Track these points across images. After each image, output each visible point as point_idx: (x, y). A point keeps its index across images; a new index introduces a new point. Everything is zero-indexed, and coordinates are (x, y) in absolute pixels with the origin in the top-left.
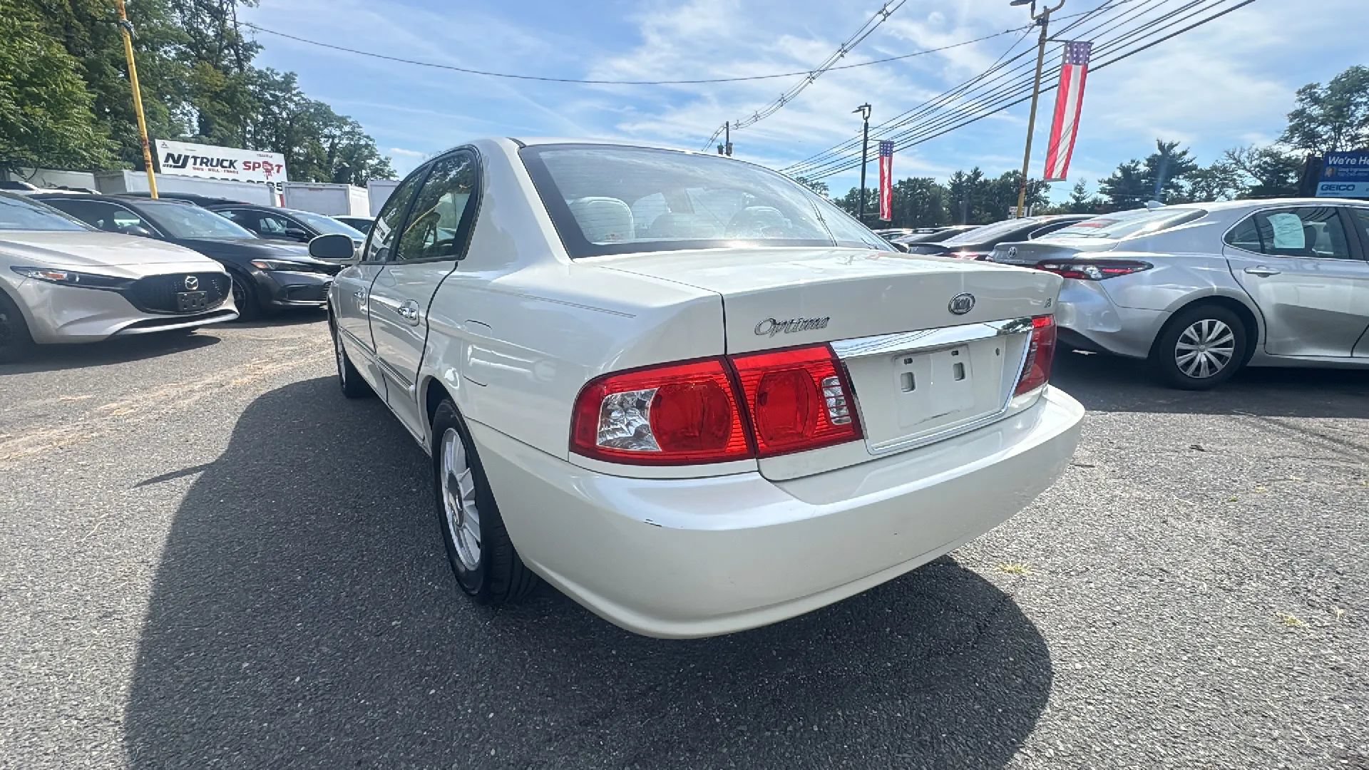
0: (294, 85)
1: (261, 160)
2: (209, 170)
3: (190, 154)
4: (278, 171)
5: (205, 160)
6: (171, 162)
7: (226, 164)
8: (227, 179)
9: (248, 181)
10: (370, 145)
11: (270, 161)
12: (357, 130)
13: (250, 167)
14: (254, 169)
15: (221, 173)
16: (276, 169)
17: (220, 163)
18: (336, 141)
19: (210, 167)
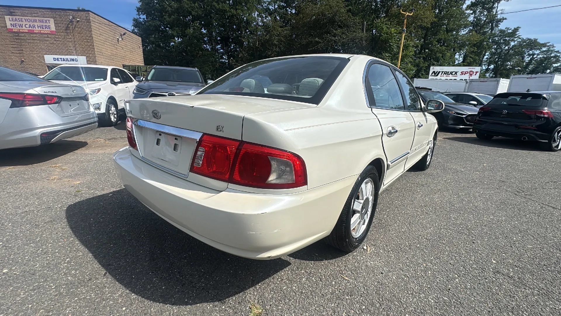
0: (517, 33)
1: (469, 71)
2: (446, 76)
3: (441, 71)
4: (476, 74)
5: (446, 73)
6: (433, 74)
7: (454, 73)
8: (452, 79)
9: (460, 80)
10: (558, 56)
11: (473, 70)
12: (552, 49)
13: (463, 74)
14: (465, 74)
15: (451, 77)
16: (475, 73)
17: (451, 73)
18: (535, 56)
19: (447, 75)
